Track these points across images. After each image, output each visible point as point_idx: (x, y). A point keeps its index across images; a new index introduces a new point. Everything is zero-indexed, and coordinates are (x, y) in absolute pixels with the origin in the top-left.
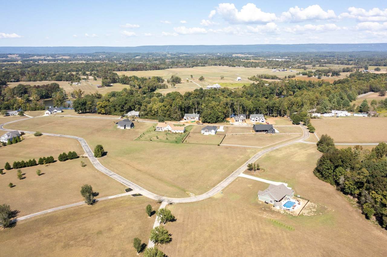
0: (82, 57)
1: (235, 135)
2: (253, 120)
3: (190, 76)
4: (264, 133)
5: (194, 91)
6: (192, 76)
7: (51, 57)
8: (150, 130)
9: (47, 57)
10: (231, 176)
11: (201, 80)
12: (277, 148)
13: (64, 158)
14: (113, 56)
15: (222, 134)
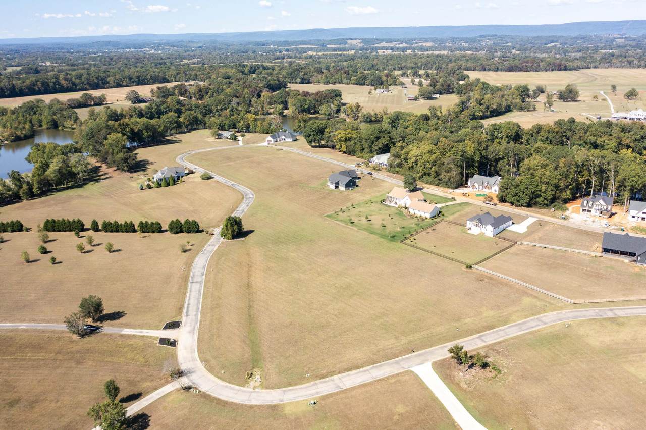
0: (453, 44)
1: (540, 250)
2: (634, 217)
3: (610, 88)
4: (626, 260)
5: (556, 123)
6: (614, 87)
7: (406, 43)
8: (373, 200)
9: (399, 44)
10: (397, 363)
11: (629, 97)
12: (620, 313)
13: (177, 228)
14: (507, 43)
15: (508, 240)
